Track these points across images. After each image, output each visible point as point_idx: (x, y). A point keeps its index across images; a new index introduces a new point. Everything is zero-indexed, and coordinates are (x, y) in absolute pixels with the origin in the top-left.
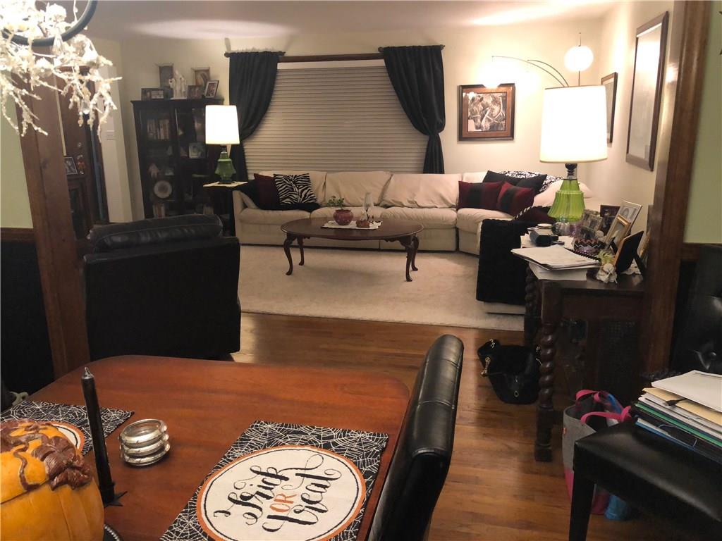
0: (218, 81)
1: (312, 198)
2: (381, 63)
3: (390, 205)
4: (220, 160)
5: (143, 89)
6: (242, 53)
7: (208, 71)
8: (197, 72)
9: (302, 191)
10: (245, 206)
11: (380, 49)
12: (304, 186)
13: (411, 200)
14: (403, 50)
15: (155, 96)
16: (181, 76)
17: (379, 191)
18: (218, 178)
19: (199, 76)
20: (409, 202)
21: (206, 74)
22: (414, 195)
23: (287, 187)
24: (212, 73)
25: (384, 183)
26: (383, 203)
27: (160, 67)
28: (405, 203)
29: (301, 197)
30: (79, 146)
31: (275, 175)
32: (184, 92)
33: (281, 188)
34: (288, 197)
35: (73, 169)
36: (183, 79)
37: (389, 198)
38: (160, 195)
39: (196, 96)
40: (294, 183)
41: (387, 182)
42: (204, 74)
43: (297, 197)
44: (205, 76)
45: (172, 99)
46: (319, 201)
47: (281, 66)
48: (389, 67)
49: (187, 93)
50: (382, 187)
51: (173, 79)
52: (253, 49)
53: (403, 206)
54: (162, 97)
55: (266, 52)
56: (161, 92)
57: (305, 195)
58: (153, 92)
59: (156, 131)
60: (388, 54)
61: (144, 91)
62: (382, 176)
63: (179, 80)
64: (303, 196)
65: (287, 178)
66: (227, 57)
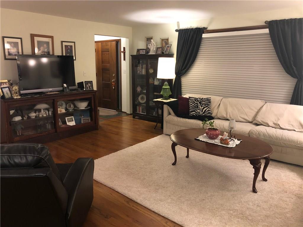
0: (171, 45)
1: (209, 113)
2: (267, 31)
3: (259, 123)
4: (163, 87)
5: (137, 49)
6: (185, 29)
7: (168, 40)
8: (162, 40)
9: (203, 108)
10: (170, 114)
11: (266, 22)
12: (206, 105)
13: (275, 122)
14: (283, 22)
15: (142, 53)
16: (154, 43)
17: (254, 113)
18: (161, 96)
19: (163, 42)
20: (274, 124)
21: (167, 41)
22: (279, 119)
23: (194, 105)
24: (170, 41)
25: (258, 108)
26: (255, 122)
27: (147, 38)
28: (271, 124)
29: (202, 111)
30: (114, 75)
31: (190, 97)
32: (154, 51)
33: (191, 105)
34: (194, 111)
35: (91, 88)
36: (155, 44)
37: (259, 119)
38: (141, 101)
39: (159, 53)
40: (200, 103)
41: (261, 108)
42: (166, 41)
43: (200, 111)
44: (166, 43)
45: (149, 54)
46: (213, 115)
47: (204, 36)
48: (271, 33)
49: (156, 51)
50: (256, 111)
51: (150, 44)
52: (191, 27)
53: (269, 126)
54: (145, 53)
55: (197, 28)
56: (144, 51)
57: (205, 111)
58: (141, 51)
59: (141, 70)
60: (272, 25)
61: (138, 50)
62: (258, 103)
63: (153, 45)
64: (203, 111)
65: (196, 99)
66: (177, 32)
